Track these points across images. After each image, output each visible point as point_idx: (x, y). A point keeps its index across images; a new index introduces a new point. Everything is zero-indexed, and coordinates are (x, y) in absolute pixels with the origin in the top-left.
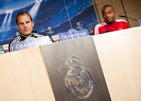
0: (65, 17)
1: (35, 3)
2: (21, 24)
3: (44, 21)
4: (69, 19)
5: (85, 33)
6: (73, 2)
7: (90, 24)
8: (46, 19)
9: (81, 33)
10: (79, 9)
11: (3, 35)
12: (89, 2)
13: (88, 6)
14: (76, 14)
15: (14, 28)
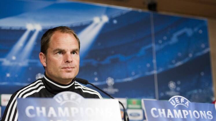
0: (148, 65)
1: (91, 23)
2: (58, 52)
3: (103, 63)
4: (155, 72)
5: (209, 113)
6: (169, 39)
7: (195, 91)
8: (107, 61)
9: (201, 112)
10: (180, 54)
11: (8, 72)
12: (203, 46)
13: (199, 54)
14: (172, 64)
15: (36, 63)
